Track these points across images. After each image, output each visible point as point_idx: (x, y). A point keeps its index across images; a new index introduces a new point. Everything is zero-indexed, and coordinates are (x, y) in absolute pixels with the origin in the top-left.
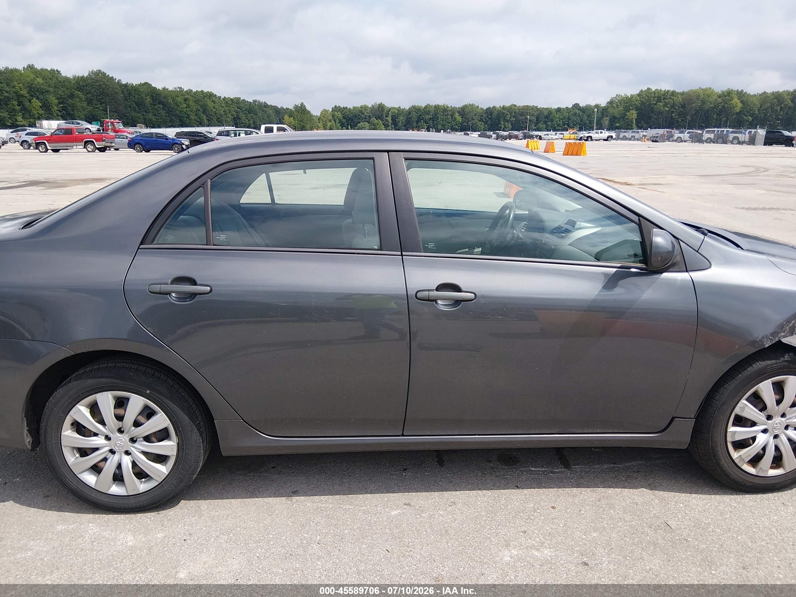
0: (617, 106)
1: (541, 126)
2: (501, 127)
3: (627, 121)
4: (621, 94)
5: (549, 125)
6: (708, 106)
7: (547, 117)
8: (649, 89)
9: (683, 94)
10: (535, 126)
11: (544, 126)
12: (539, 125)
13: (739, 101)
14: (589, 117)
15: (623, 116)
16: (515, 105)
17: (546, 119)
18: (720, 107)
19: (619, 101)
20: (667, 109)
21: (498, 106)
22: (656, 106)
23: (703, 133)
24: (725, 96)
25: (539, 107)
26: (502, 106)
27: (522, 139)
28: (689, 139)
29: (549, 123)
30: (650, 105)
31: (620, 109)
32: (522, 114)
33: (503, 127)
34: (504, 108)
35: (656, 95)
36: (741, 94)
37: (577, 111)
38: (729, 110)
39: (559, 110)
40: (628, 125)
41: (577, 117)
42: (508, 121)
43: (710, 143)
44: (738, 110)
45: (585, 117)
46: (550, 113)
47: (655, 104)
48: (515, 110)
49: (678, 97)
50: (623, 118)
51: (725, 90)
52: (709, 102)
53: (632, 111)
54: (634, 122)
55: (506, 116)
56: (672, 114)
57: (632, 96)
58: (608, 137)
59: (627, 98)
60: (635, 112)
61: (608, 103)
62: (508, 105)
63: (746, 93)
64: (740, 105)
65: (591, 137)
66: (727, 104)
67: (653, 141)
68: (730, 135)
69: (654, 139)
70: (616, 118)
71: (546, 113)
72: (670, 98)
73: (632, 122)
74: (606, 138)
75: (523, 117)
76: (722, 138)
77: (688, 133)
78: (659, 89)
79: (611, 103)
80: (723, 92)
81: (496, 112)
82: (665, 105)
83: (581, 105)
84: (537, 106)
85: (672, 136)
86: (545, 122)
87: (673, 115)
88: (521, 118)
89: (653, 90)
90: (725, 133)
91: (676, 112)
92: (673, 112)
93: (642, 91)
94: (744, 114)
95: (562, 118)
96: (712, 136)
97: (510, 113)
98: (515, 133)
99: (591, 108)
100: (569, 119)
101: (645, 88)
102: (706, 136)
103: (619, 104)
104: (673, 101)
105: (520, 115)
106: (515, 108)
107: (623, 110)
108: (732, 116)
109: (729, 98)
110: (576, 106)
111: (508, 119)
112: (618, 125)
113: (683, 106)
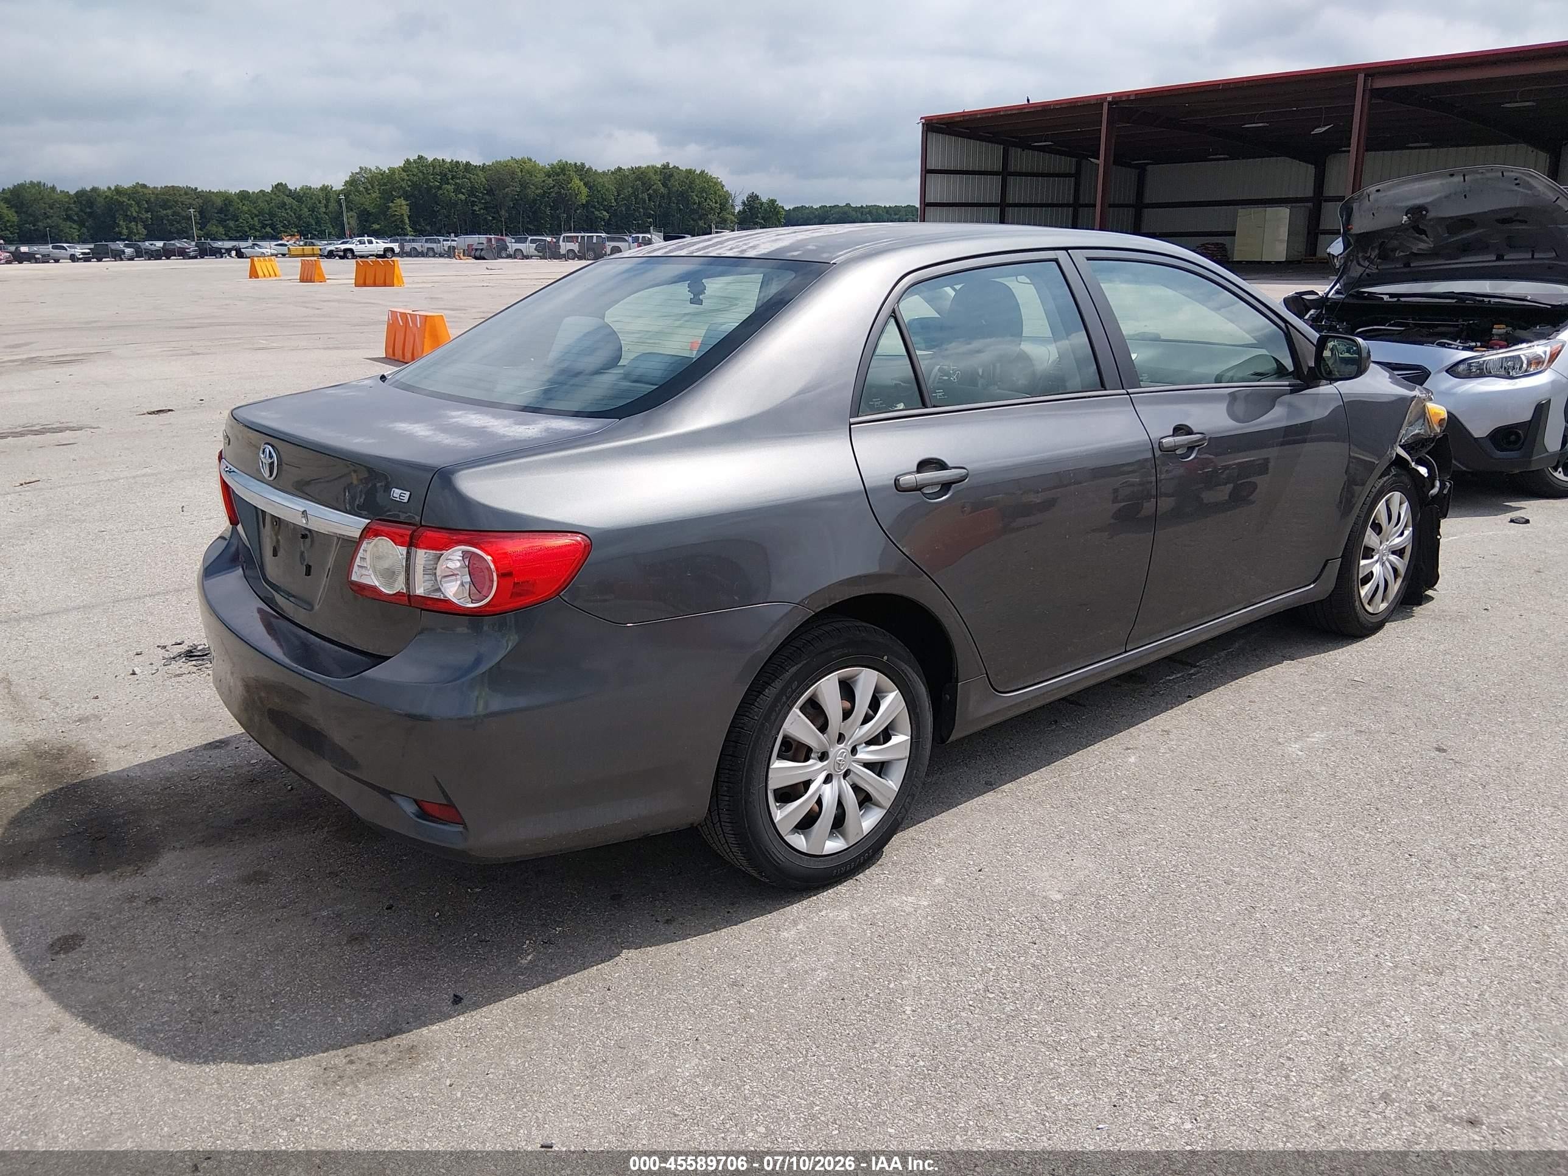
0: (367, 189)
1: (214, 229)
2: (121, 233)
3: (393, 219)
4: (369, 167)
5: (231, 228)
6: (532, 192)
7: (220, 211)
8: (420, 158)
9: (483, 168)
10: (201, 229)
11: (221, 230)
12: (208, 227)
13: (582, 183)
14: (313, 212)
15: (384, 210)
16: (144, 186)
17: (222, 216)
18: (553, 194)
19: (367, 178)
20: (463, 197)
21: (103, 187)
22: (440, 192)
23: (558, 241)
24: (558, 175)
25: (199, 190)
26: (113, 188)
27: (195, 257)
28: (536, 253)
29: (231, 224)
30: (429, 189)
31: (374, 195)
32: (165, 205)
33: (125, 231)
34: (118, 191)
35: (438, 170)
36: (581, 171)
37: (288, 200)
38: (568, 200)
39: (244, 196)
40: (397, 227)
41: (289, 211)
42: (134, 219)
43: (573, 259)
44: (583, 199)
45: (305, 212)
46: (227, 202)
47: (439, 188)
48: (148, 196)
49: (477, 175)
50: (385, 214)
51: (555, 163)
52: (533, 185)
53: (398, 201)
54: (407, 221)
55: (128, 209)
56: (473, 206)
57: (392, 171)
58: (386, 250)
59: (382, 175)
60: (404, 202)
61: (346, 182)
62: (127, 183)
63: (590, 169)
64: (585, 191)
65: (351, 250)
66: (563, 188)
67: (476, 258)
68: (607, 243)
69: (478, 254)
70: (369, 214)
71: (219, 202)
72: (464, 177)
73: (402, 221)
74: (382, 253)
75: (169, 212)
76: (593, 250)
77: (532, 241)
78: (440, 158)
79: (352, 182)
80: (553, 167)
81: (101, 200)
82: (458, 189)
83: (291, 187)
84: (196, 189)
85: (506, 248)
86: (221, 222)
87: (477, 208)
88: (165, 212)
89: (430, 159)
90: (595, 241)
91: (480, 202)
92: (473, 204)
93: (408, 161)
94: (594, 207)
95: (257, 213)
96: (575, 247)
97: (138, 204)
98: (178, 245)
99: (313, 194)
100: (272, 215)
101: (413, 157)
102: (565, 246)
103: (370, 187)
104: (471, 182)
105: (161, 207)
106: (146, 191)
107: (380, 198)
108: (575, 211)
109: (565, 178)
110: (280, 188)
111: (135, 214)
112: (376, 226)
113: (490, 192)
